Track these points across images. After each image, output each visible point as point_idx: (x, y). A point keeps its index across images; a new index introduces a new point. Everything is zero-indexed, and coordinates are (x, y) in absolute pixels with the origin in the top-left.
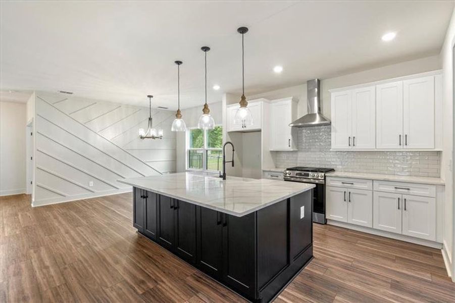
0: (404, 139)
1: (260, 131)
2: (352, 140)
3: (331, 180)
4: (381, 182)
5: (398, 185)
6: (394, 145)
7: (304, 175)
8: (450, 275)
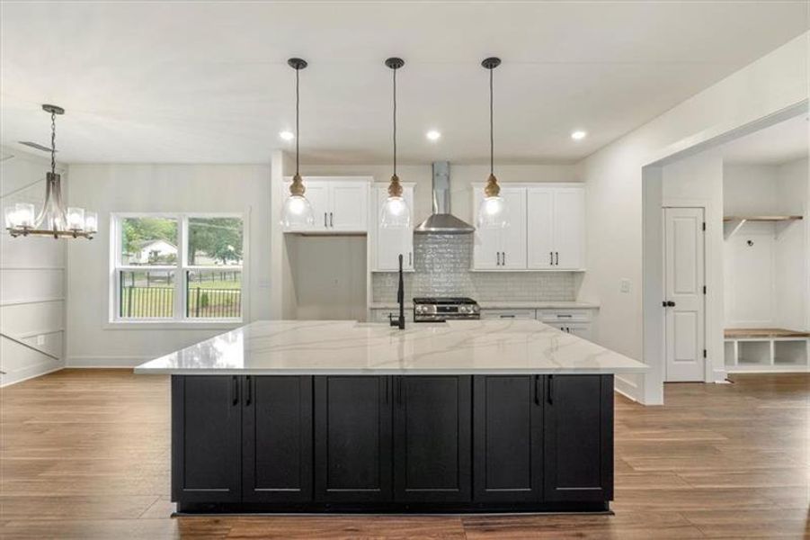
0: (554, 258)
1: (365, 235)
2: (501, 258)
3: (486, 314)
4: (545, 311)
5: (561, 312)
6: (543, 264)
7: (449, 311)
8: (634, 399)
